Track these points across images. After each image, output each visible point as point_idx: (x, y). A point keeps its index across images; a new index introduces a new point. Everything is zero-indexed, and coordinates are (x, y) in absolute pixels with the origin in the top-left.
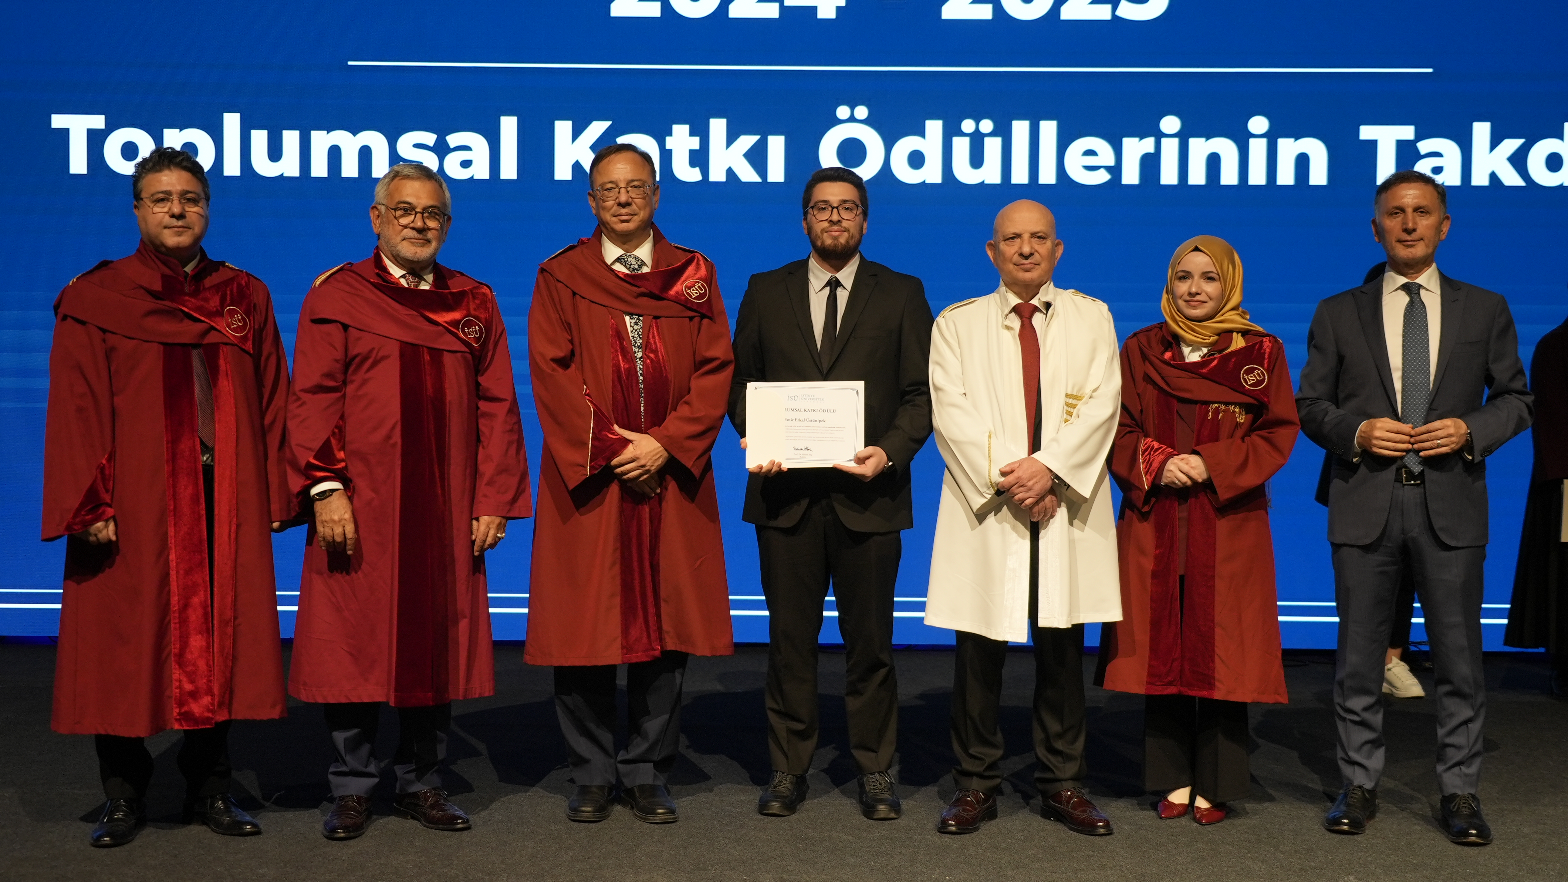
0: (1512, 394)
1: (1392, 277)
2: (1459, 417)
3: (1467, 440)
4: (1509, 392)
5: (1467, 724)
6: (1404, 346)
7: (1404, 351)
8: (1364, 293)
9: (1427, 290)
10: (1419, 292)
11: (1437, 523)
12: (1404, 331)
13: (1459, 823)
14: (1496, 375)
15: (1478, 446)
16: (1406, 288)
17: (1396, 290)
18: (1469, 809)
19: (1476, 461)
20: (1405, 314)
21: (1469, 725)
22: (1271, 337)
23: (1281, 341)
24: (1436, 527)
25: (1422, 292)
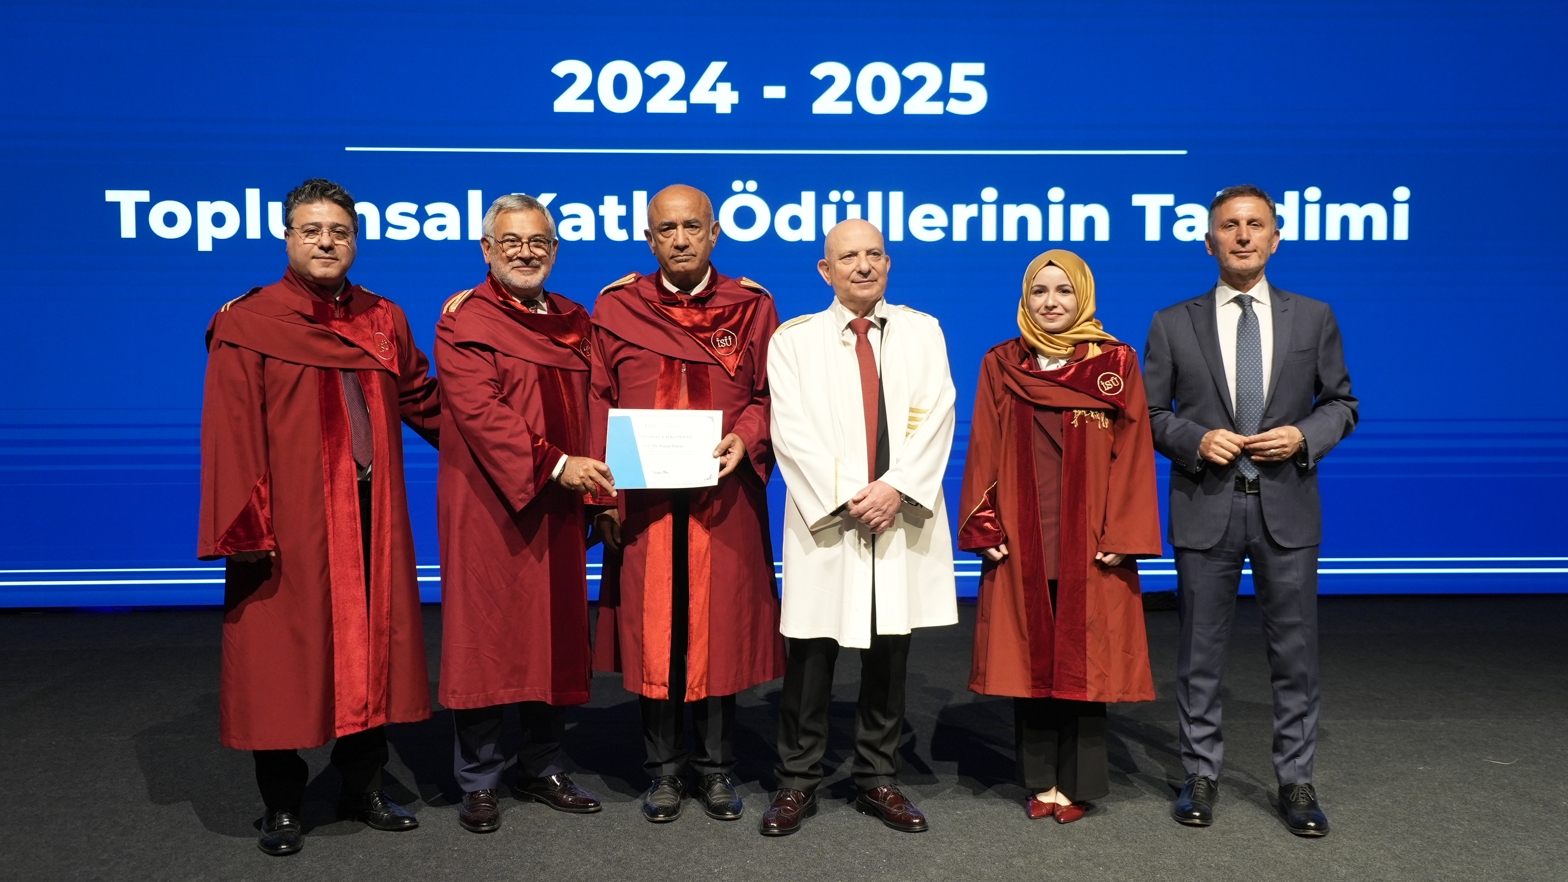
0: (1339, 401)
1: (1224, 290)
2: (1293, 424)
3: (1302, 446)
4: (1337, 398)
5: (1302, 720)
6: (1237, 357)
7: (1238, 362)
8: (1198, 305)
9: (1258, 302)
10: (1251, 304)
11: (1272, 527)
12: (1238, 342)
13: (1297, 814)
14: (1325, 382)
15: (1312, 452)
16: (1238, 300)
17: (1229, 302)
18: (1307, 799)
19: (1310, 467)
20: (1239, 325)
21: (1304, 720)
22: (1125, 346)
23: (1135, 350)
24: (1270, 529)
25: (1254, 304)
